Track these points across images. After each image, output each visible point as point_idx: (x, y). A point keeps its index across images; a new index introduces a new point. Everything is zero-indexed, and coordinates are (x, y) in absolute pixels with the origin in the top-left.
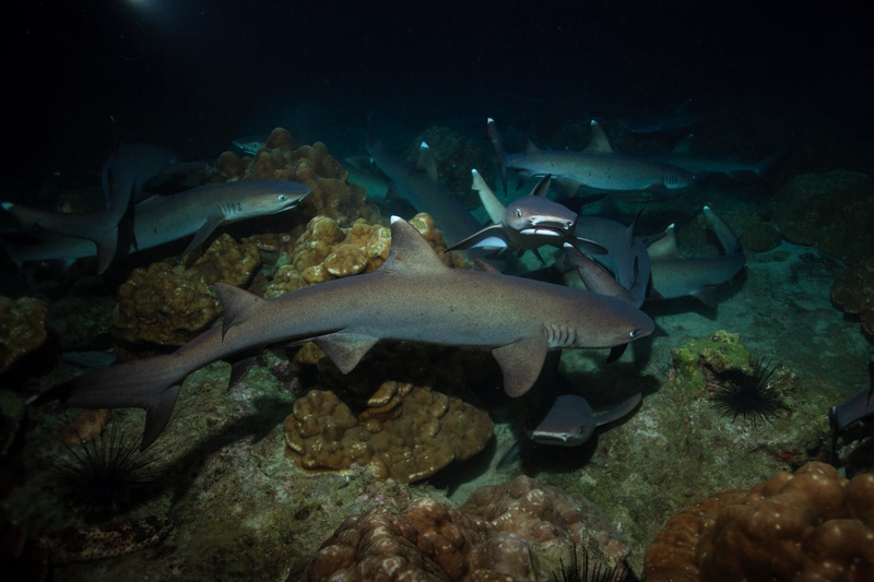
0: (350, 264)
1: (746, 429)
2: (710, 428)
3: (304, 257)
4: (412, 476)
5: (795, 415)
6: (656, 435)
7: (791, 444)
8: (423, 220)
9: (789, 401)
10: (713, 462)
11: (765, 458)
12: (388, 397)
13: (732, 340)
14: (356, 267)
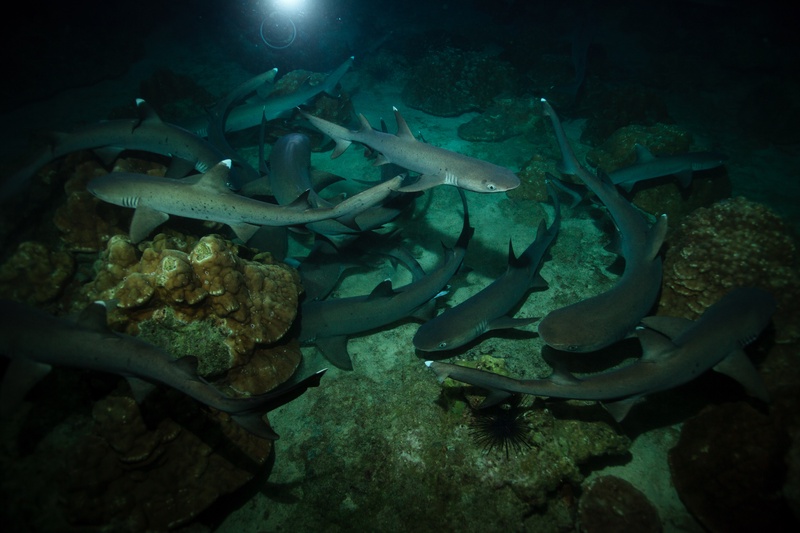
0: (134, 297)
1: (497, 463)
2: (461, 464)
3: (102, 278)
4: (171, 525)
5: (542, 453)
6: (417, 460)
7: (529, 488)
8: (209, 245)
9: (538, 437)
10: (460, 500)
11: (509, 493)
12: (147, 454)
13: (497, 365)
14: (140, 300)
